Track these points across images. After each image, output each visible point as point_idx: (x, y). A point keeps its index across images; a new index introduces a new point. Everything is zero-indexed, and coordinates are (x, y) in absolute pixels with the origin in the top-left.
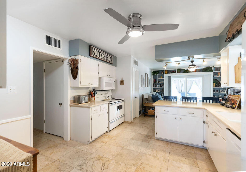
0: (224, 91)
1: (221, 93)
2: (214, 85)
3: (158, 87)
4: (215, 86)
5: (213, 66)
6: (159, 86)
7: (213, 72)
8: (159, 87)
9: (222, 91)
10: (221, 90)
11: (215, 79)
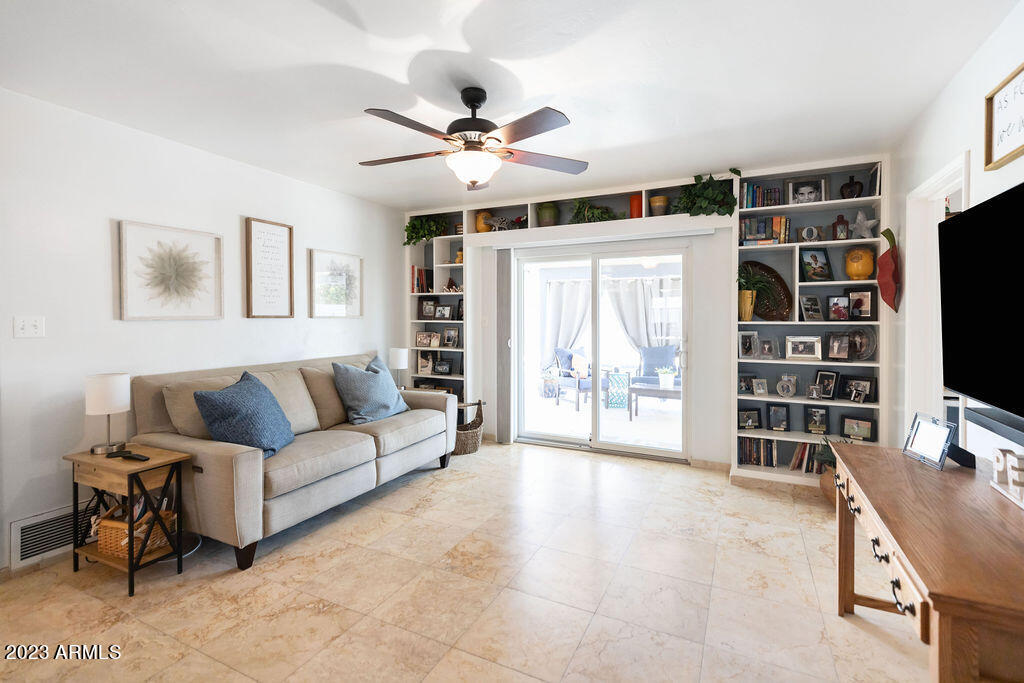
0: (810, 349)
1: (792, 358)
2: (749, 308)
3: (443, 317)
4: (758, 313)
5: (736, 171)
6: (447, 311)
7: (737, 210)
8: (447, 315)
9: (801, 347)
10: (790, 341)
11: (755, 264)
